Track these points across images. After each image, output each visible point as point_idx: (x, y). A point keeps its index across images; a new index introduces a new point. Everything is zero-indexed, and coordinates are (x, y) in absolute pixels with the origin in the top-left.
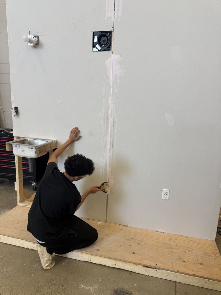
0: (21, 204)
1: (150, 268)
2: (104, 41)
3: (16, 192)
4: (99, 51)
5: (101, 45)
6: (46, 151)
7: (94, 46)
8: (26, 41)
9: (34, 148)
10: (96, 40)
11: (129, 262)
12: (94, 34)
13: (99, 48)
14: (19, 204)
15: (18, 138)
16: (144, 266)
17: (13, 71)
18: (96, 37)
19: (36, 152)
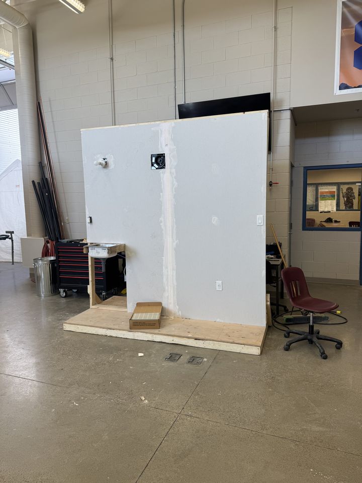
0: (94, 307)
1: (199, 340)
2: (161, 161)
3: (89, 295)
4: (156, 169)
5: (158, 164)
6: (116, 252)
7: (152, 165)
8: (97, 165)
9: (107, 249)
10: (154, 161)
11: (184, 337)
12: (152, 156)
13: (157, 167)
14: (91, 306)
15: (91, 243)
16: (195, 339)
17: (87, 187)
18: (154, 159)
19: (108, 253)
